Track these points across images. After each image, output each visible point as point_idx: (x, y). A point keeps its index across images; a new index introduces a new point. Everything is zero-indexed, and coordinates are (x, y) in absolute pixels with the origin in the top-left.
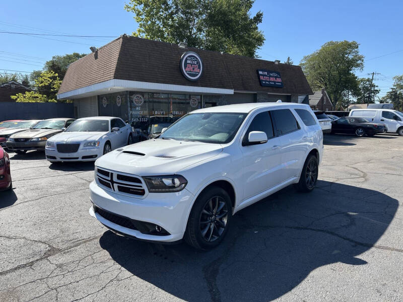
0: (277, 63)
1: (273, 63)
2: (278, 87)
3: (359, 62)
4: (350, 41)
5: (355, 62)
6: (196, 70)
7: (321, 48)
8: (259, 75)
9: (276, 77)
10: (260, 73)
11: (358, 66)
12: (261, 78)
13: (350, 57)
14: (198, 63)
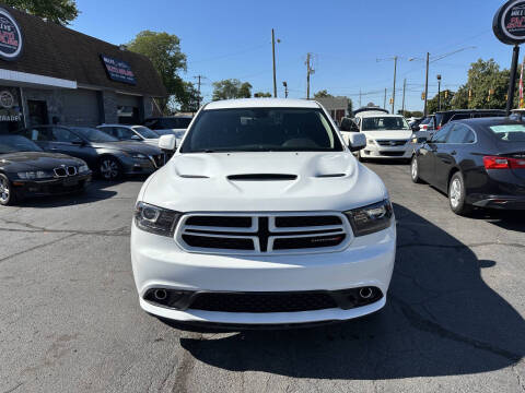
0: (122, 49)
1: (118, 48)
2: (131, 84)
3: (182, 61)
4: (170, 34)
5: (177, 61)
6: (11, 41)
7: (135, 38)
8: (104, 64)
9: (126, 69)
10: (105, 60)
11: (181, 66)
12: (109, 68)
13: (172, 54)
14: (13, 29)
